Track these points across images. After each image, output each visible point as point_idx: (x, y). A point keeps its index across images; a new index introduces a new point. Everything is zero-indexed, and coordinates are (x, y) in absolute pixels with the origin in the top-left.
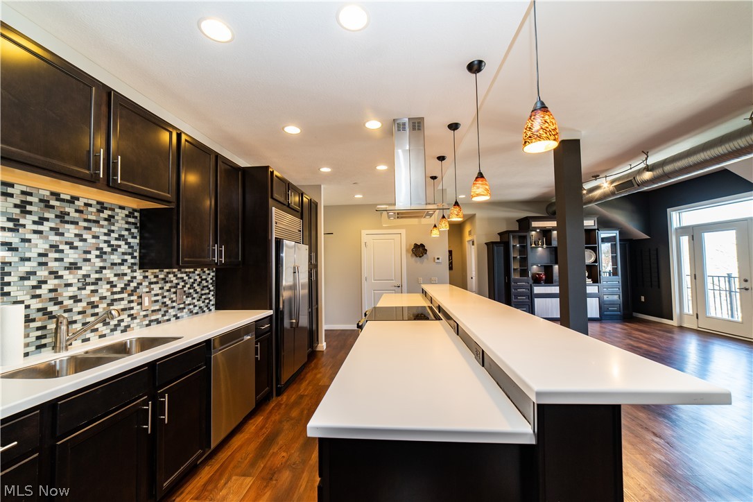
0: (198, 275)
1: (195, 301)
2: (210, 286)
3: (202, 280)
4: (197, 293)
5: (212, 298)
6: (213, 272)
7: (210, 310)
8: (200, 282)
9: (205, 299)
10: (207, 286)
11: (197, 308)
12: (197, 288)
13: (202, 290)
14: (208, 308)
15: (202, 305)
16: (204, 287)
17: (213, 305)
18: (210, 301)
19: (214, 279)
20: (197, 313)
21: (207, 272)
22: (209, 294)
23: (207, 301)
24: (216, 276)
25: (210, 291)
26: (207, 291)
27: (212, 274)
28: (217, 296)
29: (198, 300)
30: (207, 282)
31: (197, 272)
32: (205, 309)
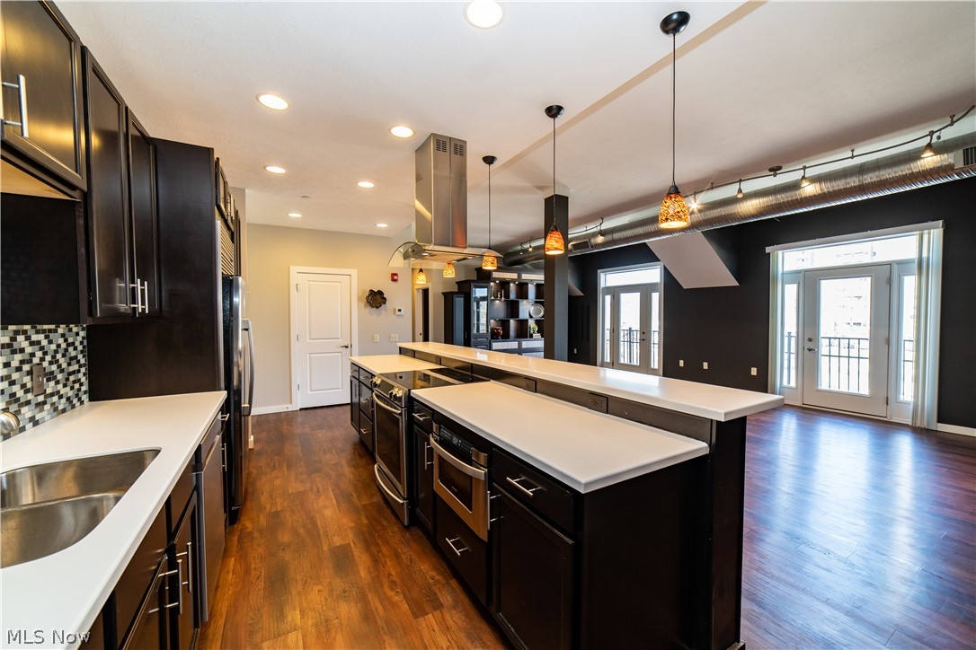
0: (63, 335)
1: (60, 387)
2: (80, 357)
3: (69, 345)
4: (62, 371)
5: (83, 379)
6: (83, 329)
7: (82, 403)
8: (66, 350)
9: (74, 382)
10: (76, 357)
11: (64, 400)
12: (62, 361)
13: (69, 364)
14: (79, 399)
15: (71, 393)
16: (71, 359)
17: (85, 392)
18: (81, 385)
19: (85, 343)
20: (64, 411)
21: (75, 329)
22: (79, 371)
23: (77, 386)
24: (88, 337)
25: (80, 366)
26: (76, 367)
27: (82, 334)
28: (91, 375)
29: (65, 386)
30: (75, 349)
31: (60, 331)
32: (75, 401)
